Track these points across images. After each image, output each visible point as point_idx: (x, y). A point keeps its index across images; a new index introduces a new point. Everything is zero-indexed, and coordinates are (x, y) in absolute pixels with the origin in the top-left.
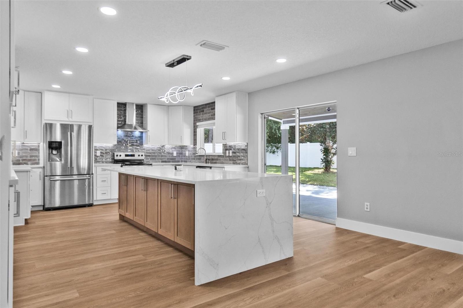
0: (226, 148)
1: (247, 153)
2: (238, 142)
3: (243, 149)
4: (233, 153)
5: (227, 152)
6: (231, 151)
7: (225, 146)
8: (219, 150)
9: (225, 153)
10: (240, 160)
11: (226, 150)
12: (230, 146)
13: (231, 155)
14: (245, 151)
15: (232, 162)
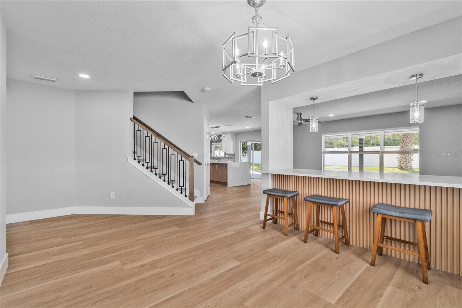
0: (225, 154)
1: (234, 156)
2: (232, 152)
3: (233, 155)
4: (229, 156)
5: (226, 156)
6: (228, 155)
7: (225, 153)
8: (222, 155)
9: (225, 156)
10: (232, 159)
11: (226, 155)
12: (227, 153)
13: (228, 157)
14: (234, 155)
15: (228, 160)
